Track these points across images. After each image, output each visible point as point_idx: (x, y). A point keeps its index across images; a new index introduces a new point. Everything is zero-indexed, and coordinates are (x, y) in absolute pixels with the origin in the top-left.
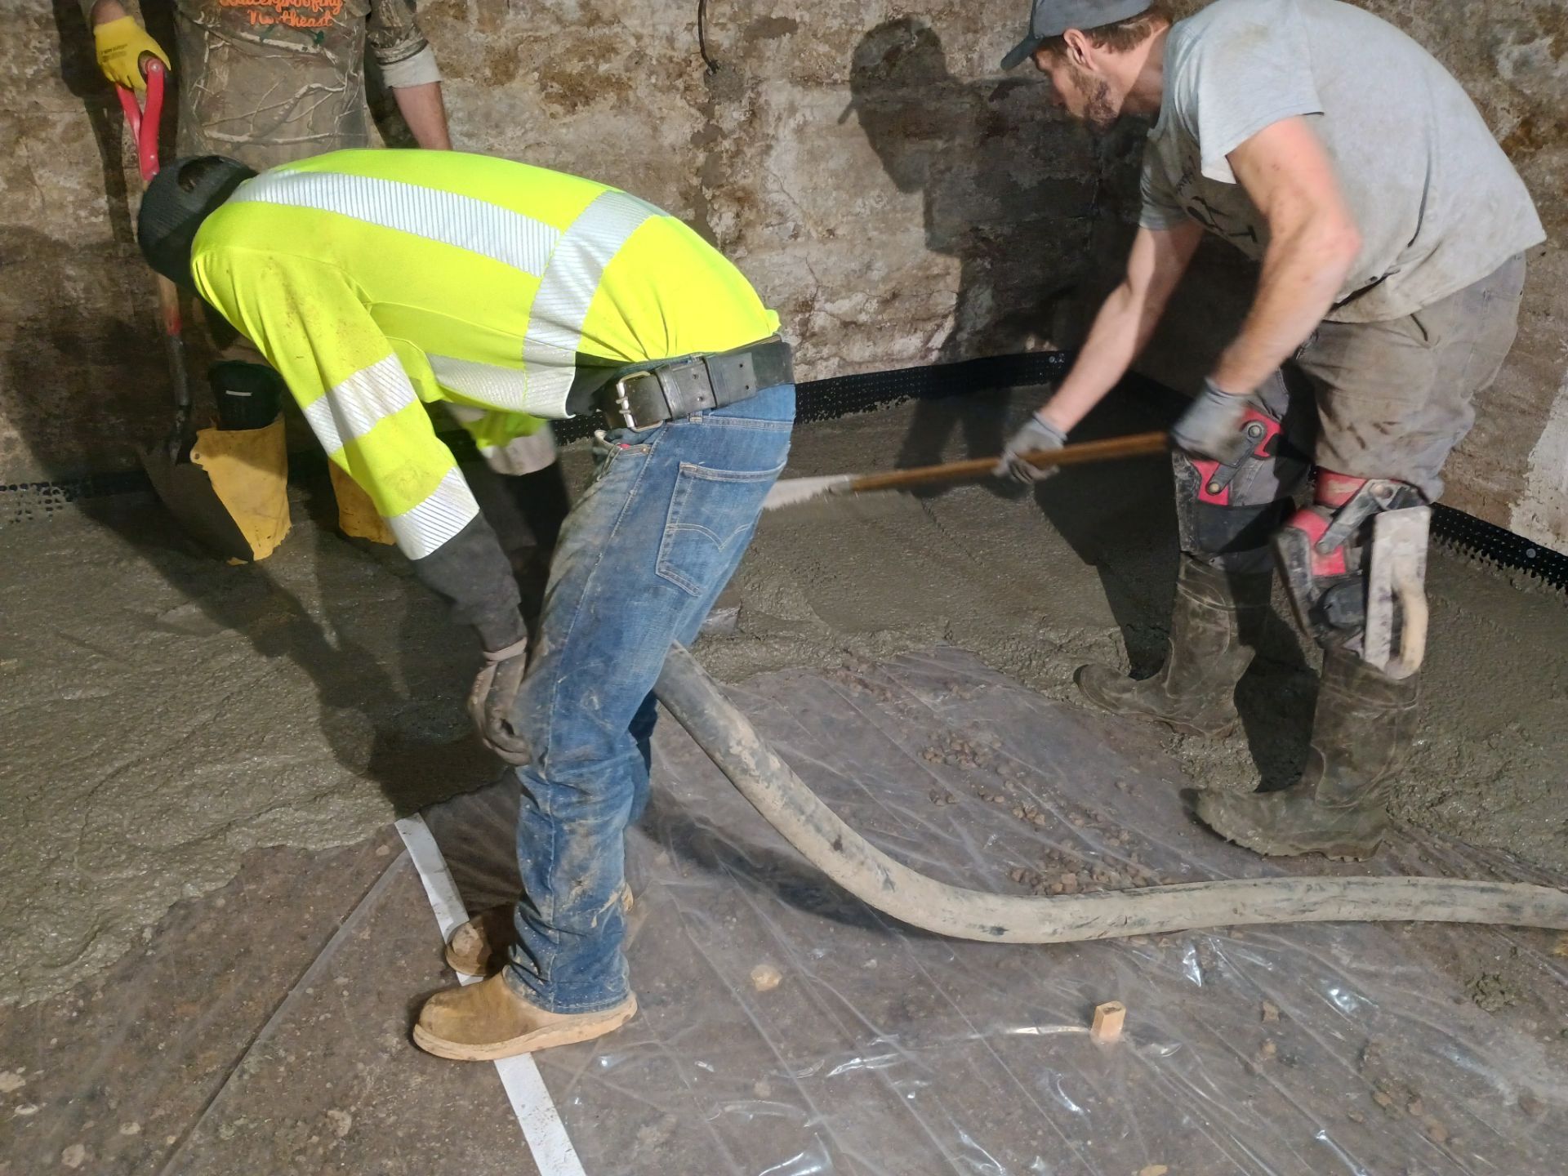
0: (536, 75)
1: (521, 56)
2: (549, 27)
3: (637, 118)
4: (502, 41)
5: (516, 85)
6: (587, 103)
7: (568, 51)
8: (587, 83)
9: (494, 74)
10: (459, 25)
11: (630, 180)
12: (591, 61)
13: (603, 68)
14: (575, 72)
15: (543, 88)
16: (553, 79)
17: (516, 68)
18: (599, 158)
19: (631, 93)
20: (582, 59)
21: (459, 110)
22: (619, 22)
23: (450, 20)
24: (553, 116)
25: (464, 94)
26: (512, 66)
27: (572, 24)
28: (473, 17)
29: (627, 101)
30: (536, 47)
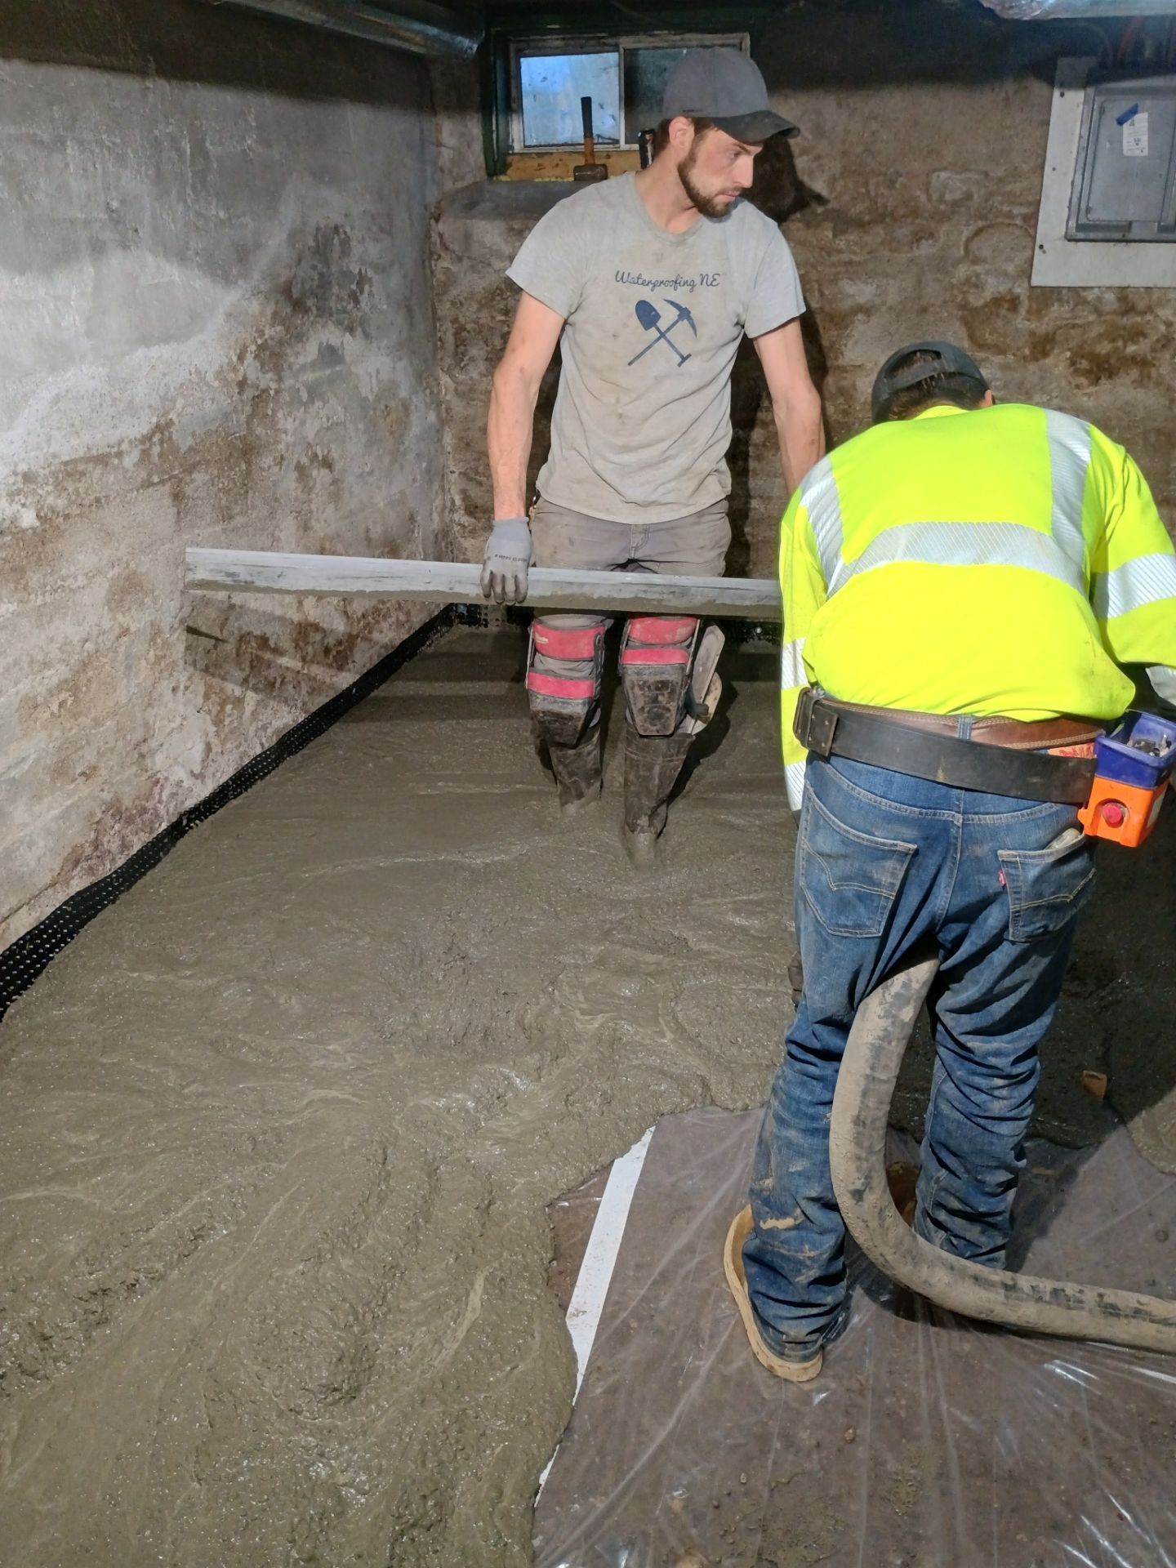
0: (1068, 354)
1: (1058, 338)
2: (1086, 317)
3: (1156, 391)
4: (1043, 327)
5: (1049, 361)
6: (1110, 377)
7: (1100, 336)
8: (1113, 361)
9: (1032, 353)
10: (1010, 315)
11: (1140, 442)
12: (1120, 343)
13: (1131, 349)
14: (1104, 352)
15: (1073, 363)
16: (1083, 357)
17: (1053, 349)
18: (1114, 422)
19: (1153, 372)
20: (1113, 341)
21: (997, 379)
22: (1152, 312)
23: (1003, 312)
24: (1078, 387)
25: (1004, 367)
26: (1048, 347)
27: (1108, 313)
28: (1023, 311)
29: (1149, 377)
30: (1073, 332)
